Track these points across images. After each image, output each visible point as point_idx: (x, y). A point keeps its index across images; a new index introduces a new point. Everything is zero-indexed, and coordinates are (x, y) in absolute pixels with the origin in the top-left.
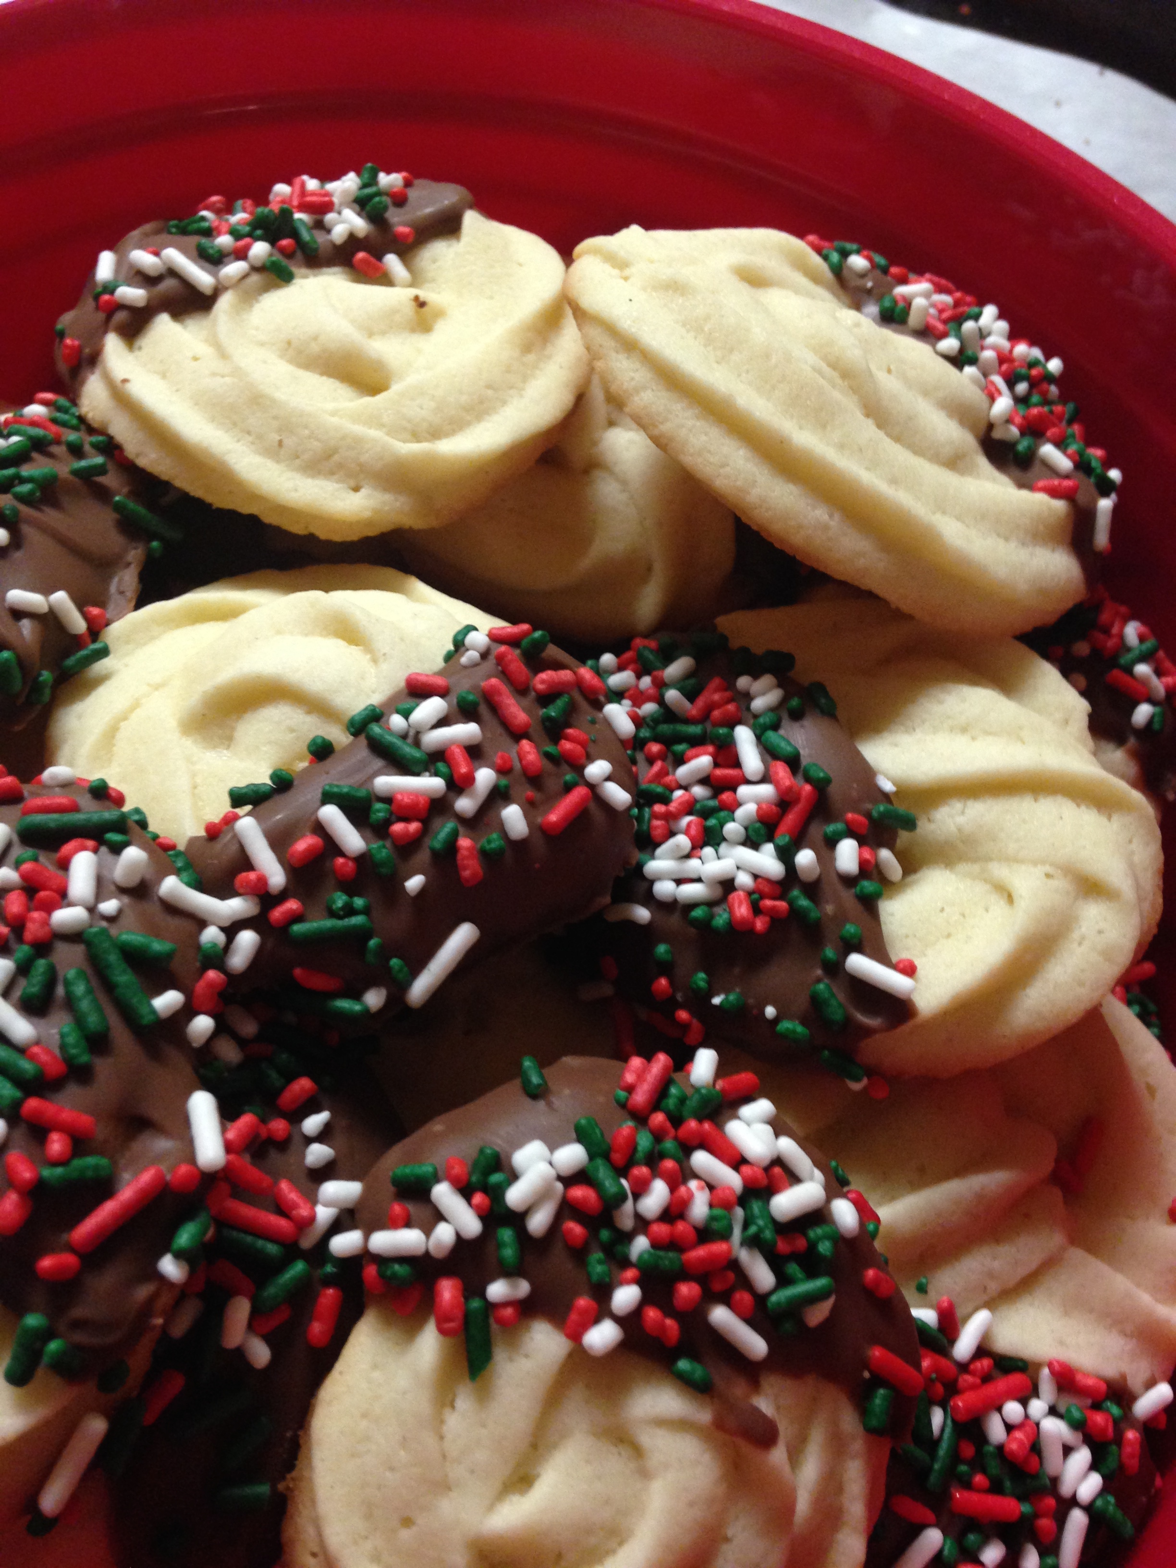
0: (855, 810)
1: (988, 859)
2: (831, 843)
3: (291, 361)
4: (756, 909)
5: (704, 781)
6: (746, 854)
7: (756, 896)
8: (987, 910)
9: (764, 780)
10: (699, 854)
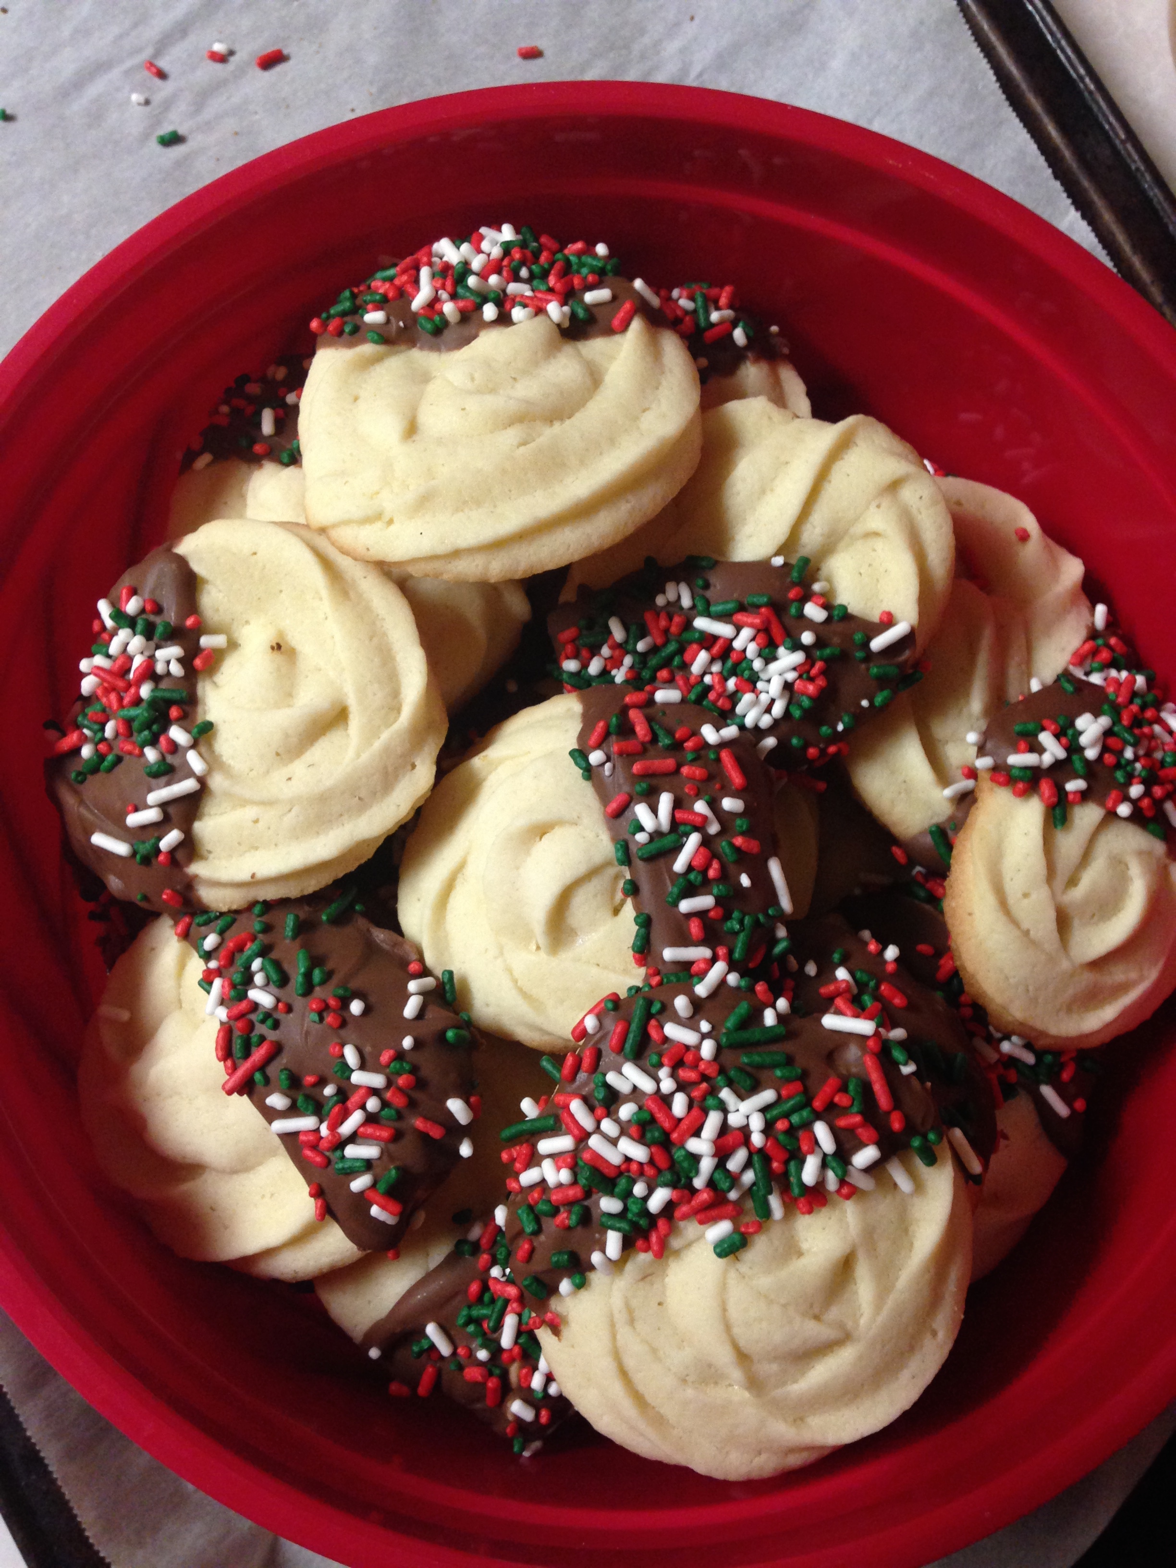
0: (788, 589)
1: (846, 532)
2: (801, 616)
3: (291, 760)
4: (811, 679)
5: (713, 660)
6: (774, 667)
7: (805, 676)
8: (874, 550)
9: (738, 630)
10: (759, 692)
